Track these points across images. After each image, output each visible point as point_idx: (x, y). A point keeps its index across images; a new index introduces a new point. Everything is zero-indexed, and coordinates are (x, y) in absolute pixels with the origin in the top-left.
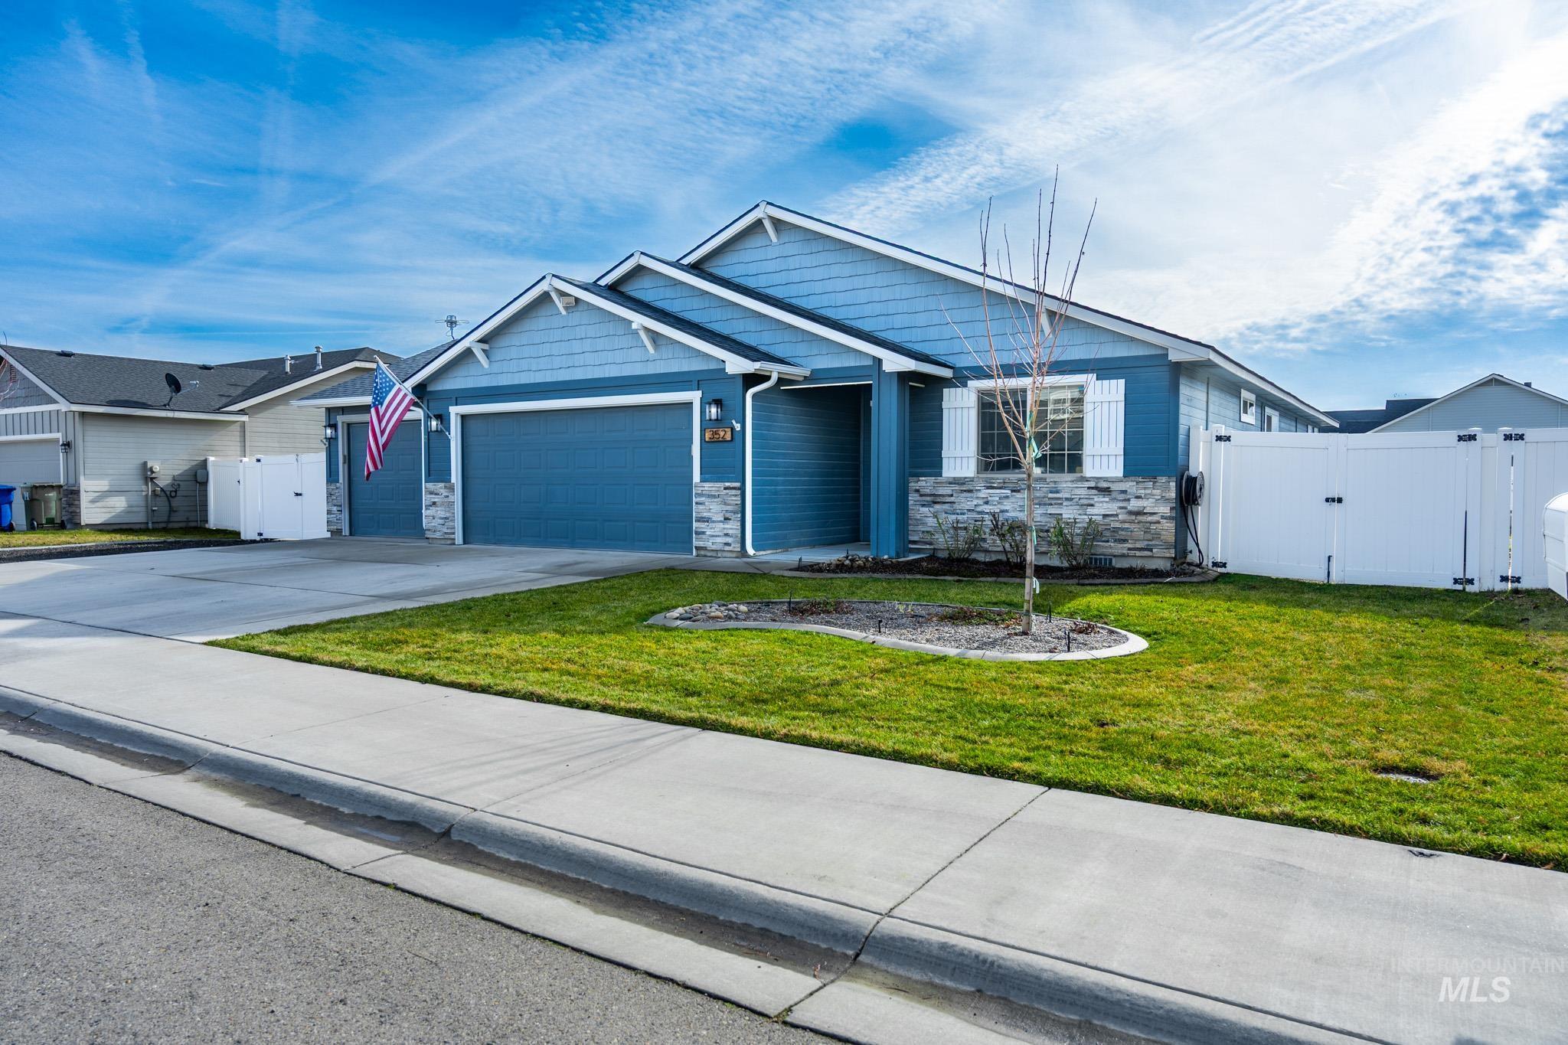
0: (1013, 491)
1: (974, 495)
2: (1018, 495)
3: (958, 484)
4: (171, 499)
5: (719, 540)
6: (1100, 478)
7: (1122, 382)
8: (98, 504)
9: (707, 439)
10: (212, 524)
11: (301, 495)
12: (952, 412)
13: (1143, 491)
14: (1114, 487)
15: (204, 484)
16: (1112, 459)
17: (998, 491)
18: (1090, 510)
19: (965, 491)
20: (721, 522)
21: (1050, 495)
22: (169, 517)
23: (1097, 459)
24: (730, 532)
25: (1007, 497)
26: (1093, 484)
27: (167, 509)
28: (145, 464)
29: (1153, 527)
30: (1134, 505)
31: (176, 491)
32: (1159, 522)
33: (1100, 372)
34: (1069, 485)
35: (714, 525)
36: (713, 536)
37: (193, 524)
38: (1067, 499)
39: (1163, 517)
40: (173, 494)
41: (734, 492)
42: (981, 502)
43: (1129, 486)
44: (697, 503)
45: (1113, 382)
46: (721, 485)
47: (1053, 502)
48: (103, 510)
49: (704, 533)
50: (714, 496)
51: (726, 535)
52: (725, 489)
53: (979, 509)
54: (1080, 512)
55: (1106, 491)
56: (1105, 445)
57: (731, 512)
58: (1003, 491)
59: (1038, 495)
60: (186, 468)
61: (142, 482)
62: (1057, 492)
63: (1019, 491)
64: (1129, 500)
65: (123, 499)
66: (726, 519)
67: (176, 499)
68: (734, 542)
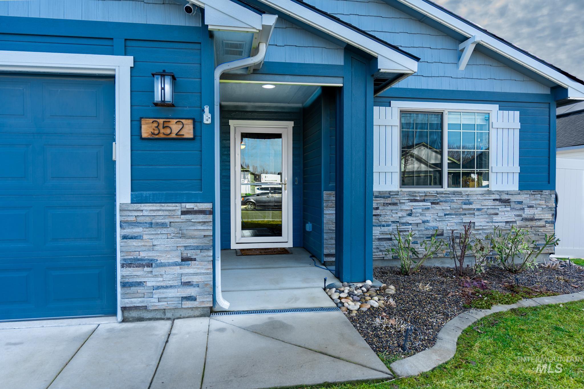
0: (432, 203)
1: (399, 207)
2: (437, 207)
3: (384, 197)
5: (172, 293)
6: (503, 192)
7: (517, 113)
9: (144, 135)
12: (383, 129)
13: (534, 202)
14: (513, 199)
16: (511, 175)
17: (421, 204)
18: (496, 218)
19: (390, 204)
20: (176, 264)
21: (464, 207)
23: (499, 175)
24: (195, 279)
25: (428, 209)
26: (498, 197)
29: (541, 230)
30: (528, 213)
32: (544, 226)
33: (503, 104)
34: (480, 197)
35: (162, 270)
36: (158, 288)
38: (478, 210)
39: (546, 222)
41: (201, 218)
42: (404, 214)
43: (524, 197)
44: (124, 237)
45: (511, 112)
46: (178, 207)
47: (467, 212)
49: (140, 284)
50: (163, 225)
51: (188, 284)
52: (183, 213)
53: (403, 221)
54: (488, 220)
55: (506, 202)
56: (505, 165)
57: (197, 248)
58: (425, 204)
59: (455, 206)
62: (470, 204)
63: (437, 203)
64: (523, 209)
66: (185, 260)
68: (200, 294)
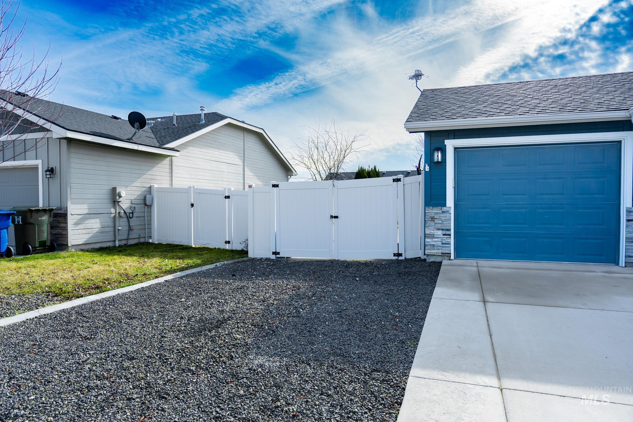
4: (129, 219)
8: (81, 226)
10: (155, 239)
11: (336, 217)
15: (150, 206)
22: (128, 235)
27: (127, 228)
28: (114, 189)
31: (132, 213)
37: (142, 240)
40: (131, 215)
48: (85, 231)
60: (139, 193)
61: (111, 205)
65: (98, 220)
67: (133, 218)
